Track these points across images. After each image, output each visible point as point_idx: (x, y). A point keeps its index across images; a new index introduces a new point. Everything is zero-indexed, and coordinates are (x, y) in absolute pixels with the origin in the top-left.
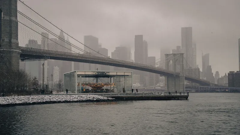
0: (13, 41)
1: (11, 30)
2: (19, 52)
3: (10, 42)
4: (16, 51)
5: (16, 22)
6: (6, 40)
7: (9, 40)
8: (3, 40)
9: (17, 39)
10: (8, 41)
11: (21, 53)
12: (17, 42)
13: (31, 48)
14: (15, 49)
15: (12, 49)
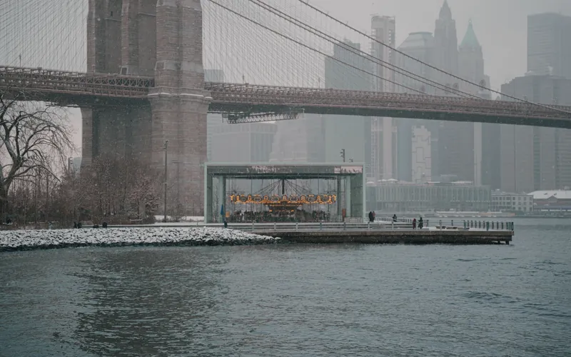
0: (186, 67)
1: (179, 37)
2: (202, 99)
3: (179, 71)
4: (196, 98)
5: (196, 12)
6: (168, 66)
7: (176, 65)
8: (160, 67)
9: (200, 62)
10: (173, 68)
11: (209, 100)
12: (199, 71)
13: (247, 84)
14: (190, 91)
15: (184, 90)
